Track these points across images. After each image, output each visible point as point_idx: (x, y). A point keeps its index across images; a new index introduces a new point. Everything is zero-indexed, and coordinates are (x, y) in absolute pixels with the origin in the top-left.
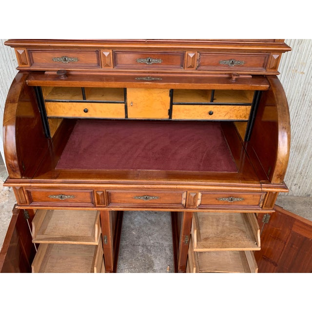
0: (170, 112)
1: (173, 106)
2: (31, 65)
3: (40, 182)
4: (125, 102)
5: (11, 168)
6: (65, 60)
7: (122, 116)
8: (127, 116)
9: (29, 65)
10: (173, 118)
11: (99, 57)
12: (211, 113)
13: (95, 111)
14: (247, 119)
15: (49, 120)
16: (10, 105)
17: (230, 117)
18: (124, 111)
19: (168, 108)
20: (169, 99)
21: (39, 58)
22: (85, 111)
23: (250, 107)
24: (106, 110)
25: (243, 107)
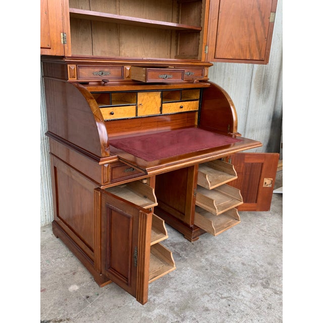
0: (161, 109)
1: (163, 104)
4: (136, 105)
6: (102, 73)
8: (137, 115)
9: (76, 79)
10: (163, 113)
11: (122, 71)
12: (181, 107)
14: (197, 109)
17: (190, 109)
18: (135, 111)
19: (160, 106)
20: (160, 100)
21: (84, 73)
22: (112, 114)
23: (198, 102)
24: (123, 112)
25: (195, 102)
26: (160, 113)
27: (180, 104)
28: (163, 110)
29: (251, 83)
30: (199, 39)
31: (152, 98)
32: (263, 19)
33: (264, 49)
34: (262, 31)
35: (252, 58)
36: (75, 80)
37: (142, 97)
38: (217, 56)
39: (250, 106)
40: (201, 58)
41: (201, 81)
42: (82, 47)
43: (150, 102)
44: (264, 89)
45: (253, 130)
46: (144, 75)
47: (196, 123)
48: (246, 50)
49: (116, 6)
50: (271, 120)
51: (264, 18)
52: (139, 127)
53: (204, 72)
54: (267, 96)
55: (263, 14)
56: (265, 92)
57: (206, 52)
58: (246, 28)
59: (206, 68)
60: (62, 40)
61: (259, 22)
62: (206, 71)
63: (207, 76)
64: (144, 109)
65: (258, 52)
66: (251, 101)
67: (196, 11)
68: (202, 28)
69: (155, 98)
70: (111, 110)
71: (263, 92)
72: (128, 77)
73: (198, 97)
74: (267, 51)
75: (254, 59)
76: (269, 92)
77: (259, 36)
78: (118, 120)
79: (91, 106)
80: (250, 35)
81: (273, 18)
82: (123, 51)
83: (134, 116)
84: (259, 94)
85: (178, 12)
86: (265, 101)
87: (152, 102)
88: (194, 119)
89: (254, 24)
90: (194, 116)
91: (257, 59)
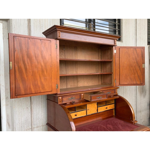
6: (72, 98)
8: (87, 115)
11: (81, 96)
13: (78, 115)
14: (114, 108)
17: (110, 108)
18: (86, 113)
19: (97, 109)
20: (97, 106)
21: (65, 99)
22: (76, 115)
23: (114, 104)
24: (81, 114)
25: (112, 105)
26: (97, 112)
27: (106, 107)
28: (98, 111)
29: (136, 89)
30: (112, 77)
31: (93, 106)
32: (139, 67)
33: (142, 79)
34: (140, 71)
35: (137, 83)
36: (61, 103)
37: (89, 106)
38: (121, 83)
39: (138, 100)
40: (113, 85)
41: (114, 95)
42: (63, 85)
43: (92, 108)
44: (143, 91)
45: (141, 111)
46: (90, 98)
47: (114, 114)
48: (134, 80)
49: (76, 68)
50: (149, 105)
52: (88, 120)
53: (115, 91)
54: (145, 94)
55: (139, 65)
56: (144, 92)
57: (116, 82)
58: (132, 71)
59: (116, 89)
60: (56, 87)
61: (138, 68)
62: (116, 90)
63: (117, 93)
64: (90, 111)
65: (139, 81)
66: (137, 98)
67: (109, 66)
68: (112, 73)
69: (94, 106)
70: (75, 113)
71: (143, 93)
72: (83, 98)
73: (114, 102)
74: (143, 80)
76: (146, 92)
77: (139, 74)
78: (79, 118)
79: (69, 117)
80: (135, 74)
81: (144, 66)
82: (79, 84)
83: (85, 115)
84: (141, 94)
85: (101, 66)
86: (144, 97)
87: (93, 108)
88: (113, 113)
89: (136, 69)
90: (113, 111)
91: (139, 83)
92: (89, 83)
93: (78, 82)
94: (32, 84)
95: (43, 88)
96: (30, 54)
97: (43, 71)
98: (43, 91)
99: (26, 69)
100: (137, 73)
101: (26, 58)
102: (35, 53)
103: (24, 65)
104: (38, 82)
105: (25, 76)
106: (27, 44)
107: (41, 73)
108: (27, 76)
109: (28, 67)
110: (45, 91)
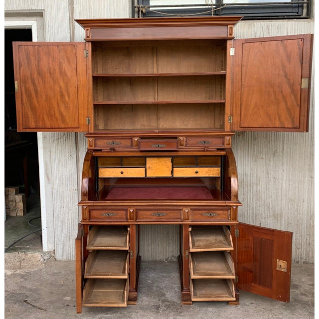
0: (172, 172)
1: (174, 168)
2: (95, 146)
3: (98, 203)
4: (145, 167)
5: (84, 194)
6: (114, 143)
7: (143, 176)
8: (146, 176)
9: (93, 147)
10: (174, 176)
11: (132, 142)
12: (197, 173)
13: (127, 173)
14: (219, 176)
15: (99, 180)
16: (86, 162)
17: (209, 175)
19: (171, 170)
20: (171, 164)
21: (99, 143)
22: (122, 173)
25: (216, 168)
26: (171, 175)
27: (196, 169)
28: (174, 174)
31: (162, 162)
34: (293, 97)
35: (283, 126)
37: (152, 161)
43: (160, 166)
48: (275, 118)
49: (154, 90)
51: (293, 85)
55: (292, 81)
57: (232, 122)
59: (226, 137)
60: (87, 122)
65: (290, 120)
69: (165, 163)
70: (121, 170)
72: (137, 146)
74: (302, 118)
75: (286, 127)
77: (289, 103)
80: (278, 104)
81: (305, 84)
82: (162, 124)
87: (162, 166)
89: (282, 92)
91: (289, 126)
92: (186, 123)
93: (158, 119)
94: (47, 114)
95: (64, 121)
96: (42, 69)
97: (62, 96)
98: (63, 127)
99: (36, 91)
100: (286, 102)
101: (35, 76)
102: (49, 67)
103: (34, 86)
104: (54, 111)
105: (36, 102)
106: (37, 55)
107: (59, 98)
108: (38, 102)
109: (39, 89)
110: (66, 127)
